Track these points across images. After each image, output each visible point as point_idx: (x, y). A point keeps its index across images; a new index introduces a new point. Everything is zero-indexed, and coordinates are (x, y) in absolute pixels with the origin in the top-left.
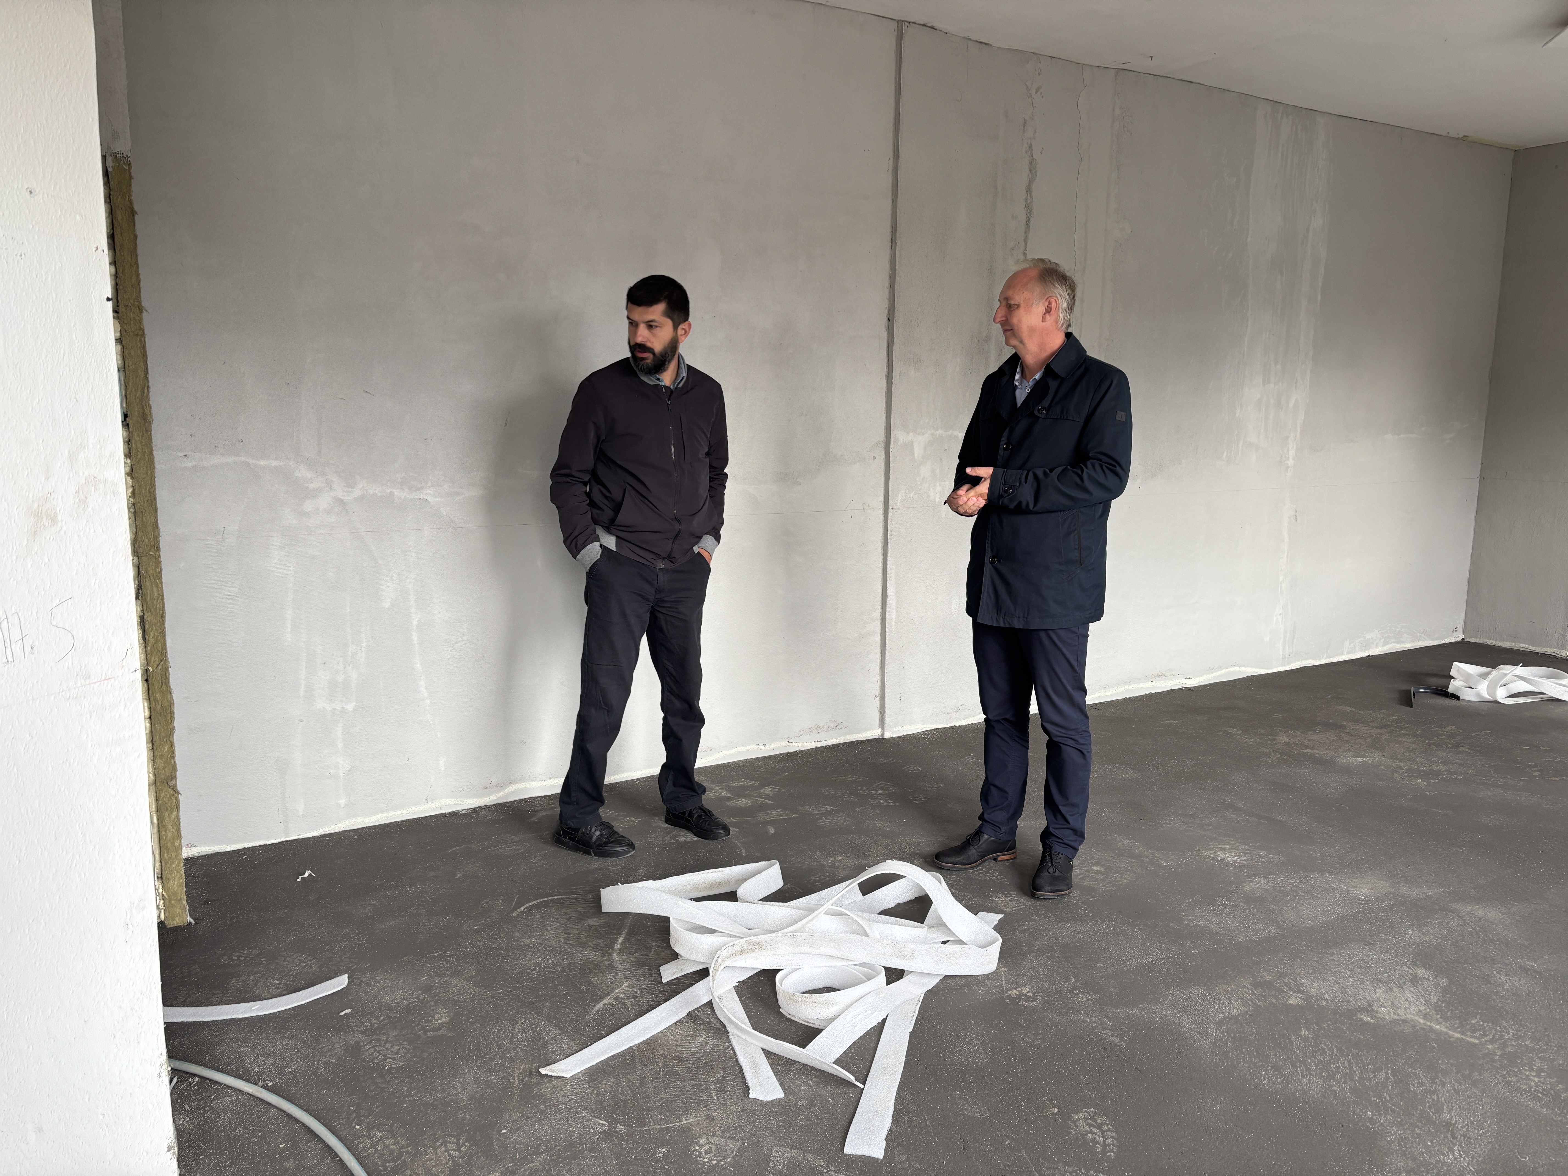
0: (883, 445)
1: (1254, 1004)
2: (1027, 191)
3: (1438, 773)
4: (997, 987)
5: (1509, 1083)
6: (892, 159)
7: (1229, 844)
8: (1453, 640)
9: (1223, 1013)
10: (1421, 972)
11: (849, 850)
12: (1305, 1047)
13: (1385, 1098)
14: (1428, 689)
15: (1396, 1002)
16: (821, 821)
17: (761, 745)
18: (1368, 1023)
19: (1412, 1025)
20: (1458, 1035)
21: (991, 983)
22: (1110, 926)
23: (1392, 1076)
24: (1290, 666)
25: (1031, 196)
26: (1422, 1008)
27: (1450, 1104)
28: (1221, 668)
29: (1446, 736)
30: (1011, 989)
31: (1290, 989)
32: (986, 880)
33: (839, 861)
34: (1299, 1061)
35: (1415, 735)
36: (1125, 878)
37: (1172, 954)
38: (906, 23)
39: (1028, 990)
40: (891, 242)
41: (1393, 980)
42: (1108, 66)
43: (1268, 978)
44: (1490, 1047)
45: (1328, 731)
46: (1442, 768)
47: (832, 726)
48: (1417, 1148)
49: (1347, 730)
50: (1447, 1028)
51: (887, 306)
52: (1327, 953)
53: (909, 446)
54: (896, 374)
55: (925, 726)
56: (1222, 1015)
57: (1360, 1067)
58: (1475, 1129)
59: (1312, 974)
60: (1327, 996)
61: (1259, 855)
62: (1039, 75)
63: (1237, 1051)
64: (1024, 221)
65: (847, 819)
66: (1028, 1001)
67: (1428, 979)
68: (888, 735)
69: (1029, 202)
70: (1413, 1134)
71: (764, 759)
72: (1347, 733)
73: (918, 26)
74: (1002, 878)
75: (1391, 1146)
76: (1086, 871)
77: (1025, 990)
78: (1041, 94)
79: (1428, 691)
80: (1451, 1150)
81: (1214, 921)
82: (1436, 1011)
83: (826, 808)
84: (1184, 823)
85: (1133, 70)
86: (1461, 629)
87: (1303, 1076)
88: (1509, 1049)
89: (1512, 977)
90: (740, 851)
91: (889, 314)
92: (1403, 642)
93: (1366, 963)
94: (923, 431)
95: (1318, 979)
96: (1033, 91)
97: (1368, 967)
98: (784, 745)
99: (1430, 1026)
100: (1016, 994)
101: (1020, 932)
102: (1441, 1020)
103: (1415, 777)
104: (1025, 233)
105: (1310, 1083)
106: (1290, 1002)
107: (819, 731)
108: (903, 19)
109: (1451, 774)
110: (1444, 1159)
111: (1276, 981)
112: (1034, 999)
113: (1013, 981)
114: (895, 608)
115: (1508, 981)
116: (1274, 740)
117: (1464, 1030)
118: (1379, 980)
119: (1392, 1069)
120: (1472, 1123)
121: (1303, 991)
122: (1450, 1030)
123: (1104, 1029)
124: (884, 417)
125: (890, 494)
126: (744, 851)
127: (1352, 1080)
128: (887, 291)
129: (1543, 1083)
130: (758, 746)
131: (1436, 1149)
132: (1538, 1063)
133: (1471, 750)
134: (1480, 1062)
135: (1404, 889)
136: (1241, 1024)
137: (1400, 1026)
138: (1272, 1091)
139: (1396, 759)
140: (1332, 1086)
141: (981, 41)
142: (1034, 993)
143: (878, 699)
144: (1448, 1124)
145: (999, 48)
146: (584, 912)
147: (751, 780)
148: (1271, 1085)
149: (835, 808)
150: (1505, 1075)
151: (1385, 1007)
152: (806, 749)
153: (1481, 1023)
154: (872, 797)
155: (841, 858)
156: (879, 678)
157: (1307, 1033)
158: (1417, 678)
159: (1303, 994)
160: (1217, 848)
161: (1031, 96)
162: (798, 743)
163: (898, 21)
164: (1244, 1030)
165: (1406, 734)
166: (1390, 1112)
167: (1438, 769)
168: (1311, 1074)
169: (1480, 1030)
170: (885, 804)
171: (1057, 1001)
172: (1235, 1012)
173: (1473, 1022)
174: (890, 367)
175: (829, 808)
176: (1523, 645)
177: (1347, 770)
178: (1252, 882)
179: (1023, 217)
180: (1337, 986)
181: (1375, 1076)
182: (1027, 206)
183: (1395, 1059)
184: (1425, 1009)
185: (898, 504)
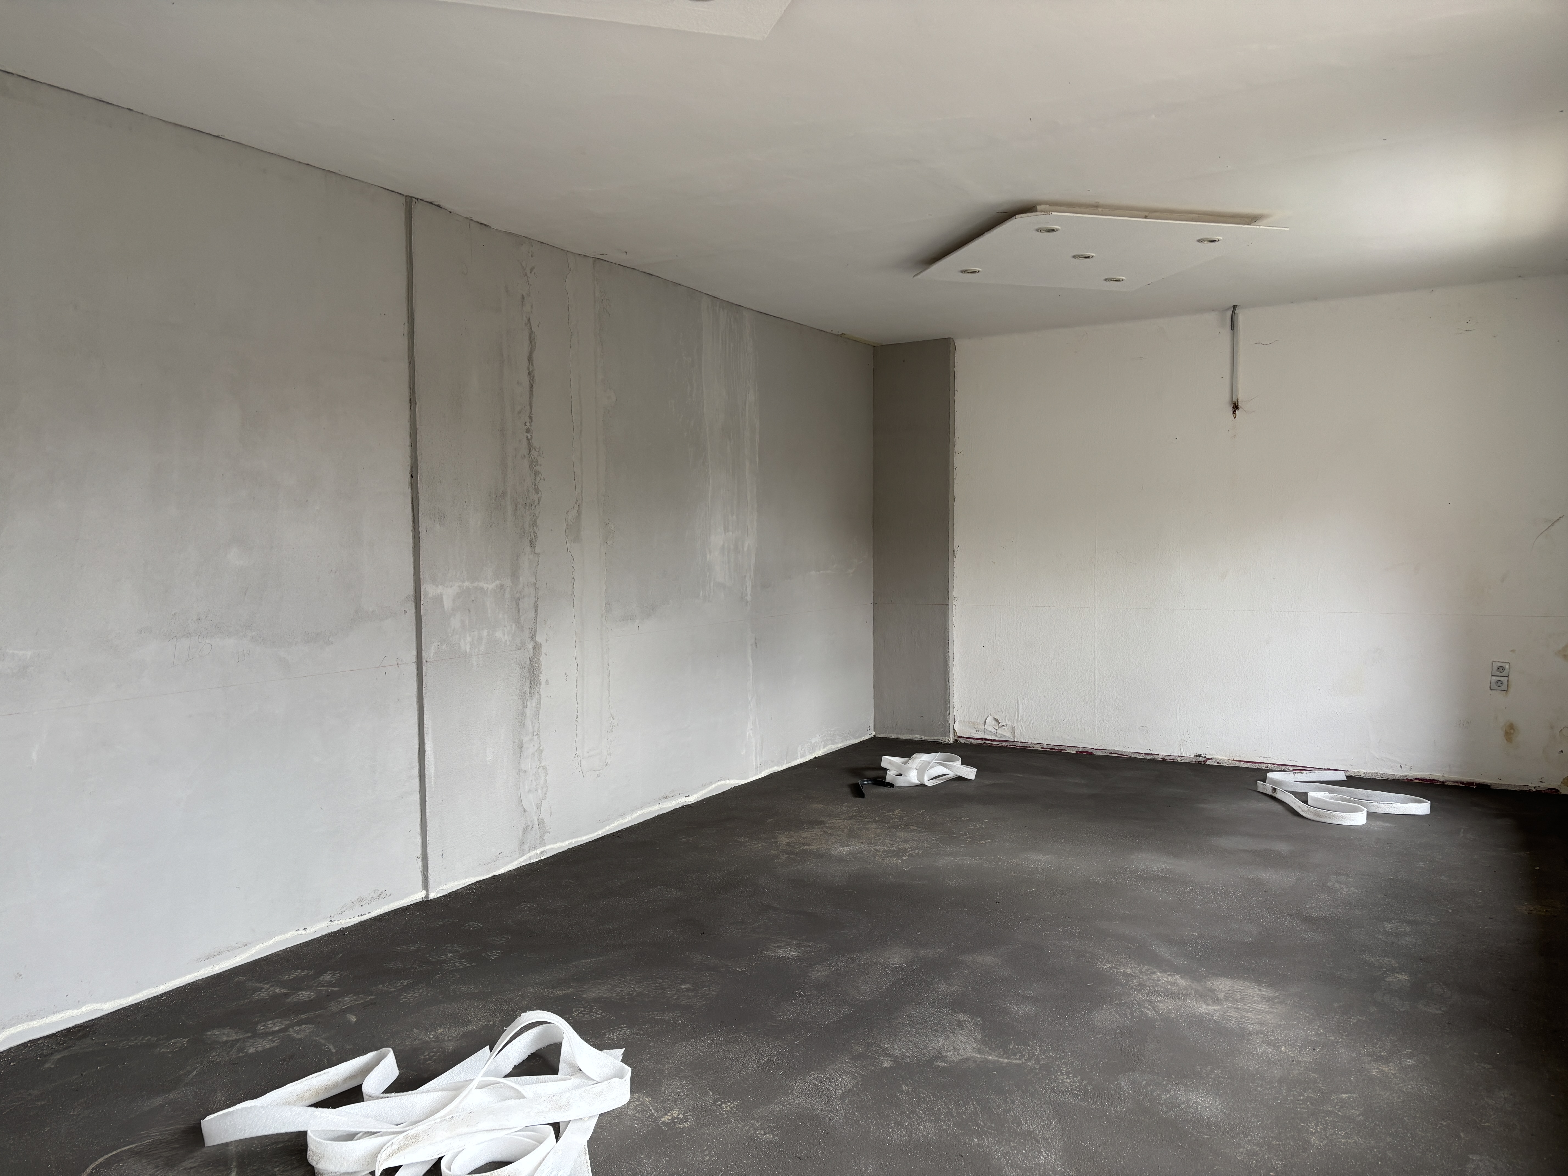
0: (413, 599)
1: (860, 1075)
2: (528, 360)
3: (905, 851)
4: (649, 1117)
5: (1053, 1088)
6: (406, 324)
7: (782, 941)
8: (868, 737)
9: (841, 1089)
10: (961, 1017)
11: (446, 1020)
12: (910, 1100)
13: (980, 1124)
14: (870, 781)
15: (955, 1045)
16: (402, 997)
17: (301, 929)
18: (944, 1067)
19: (973, 1061)
20: (1006, 1060)
21: (642, 1115)
22: (720, 1037)
23: (978, 1106)
24: (762, 774)
25: (532, 365)
26: (974, 1045)
27: (1024, 1117)
28: (711, 783)
29: (897, 818)
30: (662, 1116)
31: (880, 1055)
32: (593, 1020)
33: (442, 1034)
34: (910, 1112)
35: (876, 822)
36: (713, 991)
37: (780, 1049)
38: (414, 199)
39: (677, 1113)
40: (410, 403)
41: (946, 1028)
42: (588, 255)
43: (860, 1050)
44: (1030, 1064)
45: (814, 828)
46: (906, 846)
47: (375, 895)
48: (1017, 1158)
49: (828, 825)
50: (997, 1056)
51: (409, 463)
52: (893, 1019)
53: (438, 599)
54: (422, 529)
55: (467, 880)
56: (841, 1091)
57: (954, 1105)
58: (1047, 1131)
59: (889, 1038)
60: (907, 1054)
61: (810, 946)
62: (532, 256)
63: (864, 1118)
64: (528, 388)
65: (429, 989)
66: (682, 1122)
67: (968, 1021)
68: (432, 896)
69: (531, 370)
70: (1011, 1147)
71: (306, 944)
72: (830, 828)
73: (425, 203)
74: (607, 1015)
75: (1001, 1162)
76: (677, 992)
77: (675, 1113)
78: (535, 273)
79: (870, 782)
80: (1040, 1152)
81: (800, 1012)
82: (984, 1045)
83: (402, 983)
84: (738, 929)
85: (607, 260)
86: (872, 728)
87: (919, 1124)
88: (1042, 1062)
89: (1021, 1006)
90: (328, 1048)
91: (412, 471)
92: (837, 743)
93: (923, 1019)
94: (451, 583)
95: (896, 1041)
96: (528, 272)
97: (925, 1022)
98: (326, 925)
99: (985, 1058)
100: (668, 1119)
101: (646, 1061)
102: (990, 1051)
103: (891, 857)
104: (530, 398)
105: (925, 1128)
106: (884, 1066)
107: (363, 904)
108: (411, 195)
109: (914, 850)
110: (1038, 1161)
111: (867, 1051)
112: (686, 1119)
113: (660, 1108)
114: (433, 763)
115: (1020, 1009)
116: (777, 842)
117: (1008, 1055)
118: (937, 1031)
119: (975, 1099)
120: (1044, 1126)
121: (889, 1054)
122: (999, 1057)
123: (756, 1130)
124: (412, 571)
125: (423, 648)
126: (331, 1047)
127: (953, 1117)
128: (408, 449)
129: (1074, 1082)
130: (298, 932)
131: (1030, 1154)
132: (1064, 1068)
133: (919, 827)
134: (1029, 1078)
135: (922, 952)
136: (858, 1094)
137: (966, 1063)
138: (902, 1143)
139: (872, 844)
140: (941, 1126)
141: (482, 222)
142: (684, 1114)
143: (420, 859)
144: (1030, 1133)
145: (497, 230)
146: (172, 1156)
147: (303, 969)
148: (900, 1139)
149: (411, 981)
150: (1048, 1083)
151: (950, 1052)
152: (349, 925)
153: (1017, 1047)
154: (444, 962)
155: (442, 1030)
156: (420, 837)
157: (906, 1088)
158: (856, 772)
159: (890, 1057)
160: (774, 947)
161: (526, 275)
162: (341, 921)
163: (406, 196)
164: (862, 1099)
165: (870, 821)
166: (989, 1135)
167: (904, 848)
168: (924, 1121)
169: (1018, 1052)
170: (461, 967)
171: (706, 1116)
172: (849, 1086)
173: (1011, 1047)
174: (416, 522)
175: (405, 983)
176: (917, 736)
177: (841, 859)
178: (813, 971)
179: (526, 383)
180: (910, 1043)
181: (966, 1109)
182: (529, 374)
183: (974, 1091)
184: (977, 1046)
185: (432, 657)
